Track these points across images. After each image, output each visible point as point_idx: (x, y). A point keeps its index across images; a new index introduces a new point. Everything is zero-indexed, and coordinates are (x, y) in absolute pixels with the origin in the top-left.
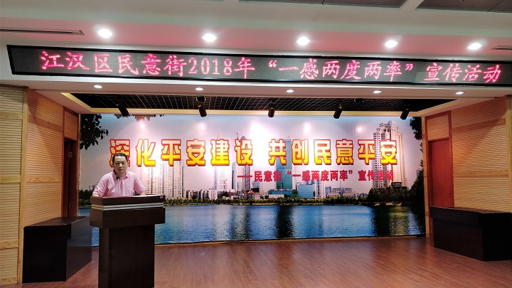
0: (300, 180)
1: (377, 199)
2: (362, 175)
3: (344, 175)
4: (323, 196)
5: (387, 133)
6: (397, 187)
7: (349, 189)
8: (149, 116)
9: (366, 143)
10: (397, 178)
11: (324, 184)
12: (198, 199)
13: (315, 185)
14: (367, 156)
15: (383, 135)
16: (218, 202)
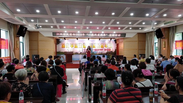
0: (94, 50)
1: (108, 54)
2: (105, 50)
3: (102, 50)
4: (98, 53)
5: (110, 42)
6: (111, 52)
7: (103, 52)
8: (68, 39)
9: (106, 44)
10: (111, 50)
11: (98, 51)
12: (77, 53)
13: (97, 51)
14: (106, 46)
15: (109, 43)
16: (80, 54)
